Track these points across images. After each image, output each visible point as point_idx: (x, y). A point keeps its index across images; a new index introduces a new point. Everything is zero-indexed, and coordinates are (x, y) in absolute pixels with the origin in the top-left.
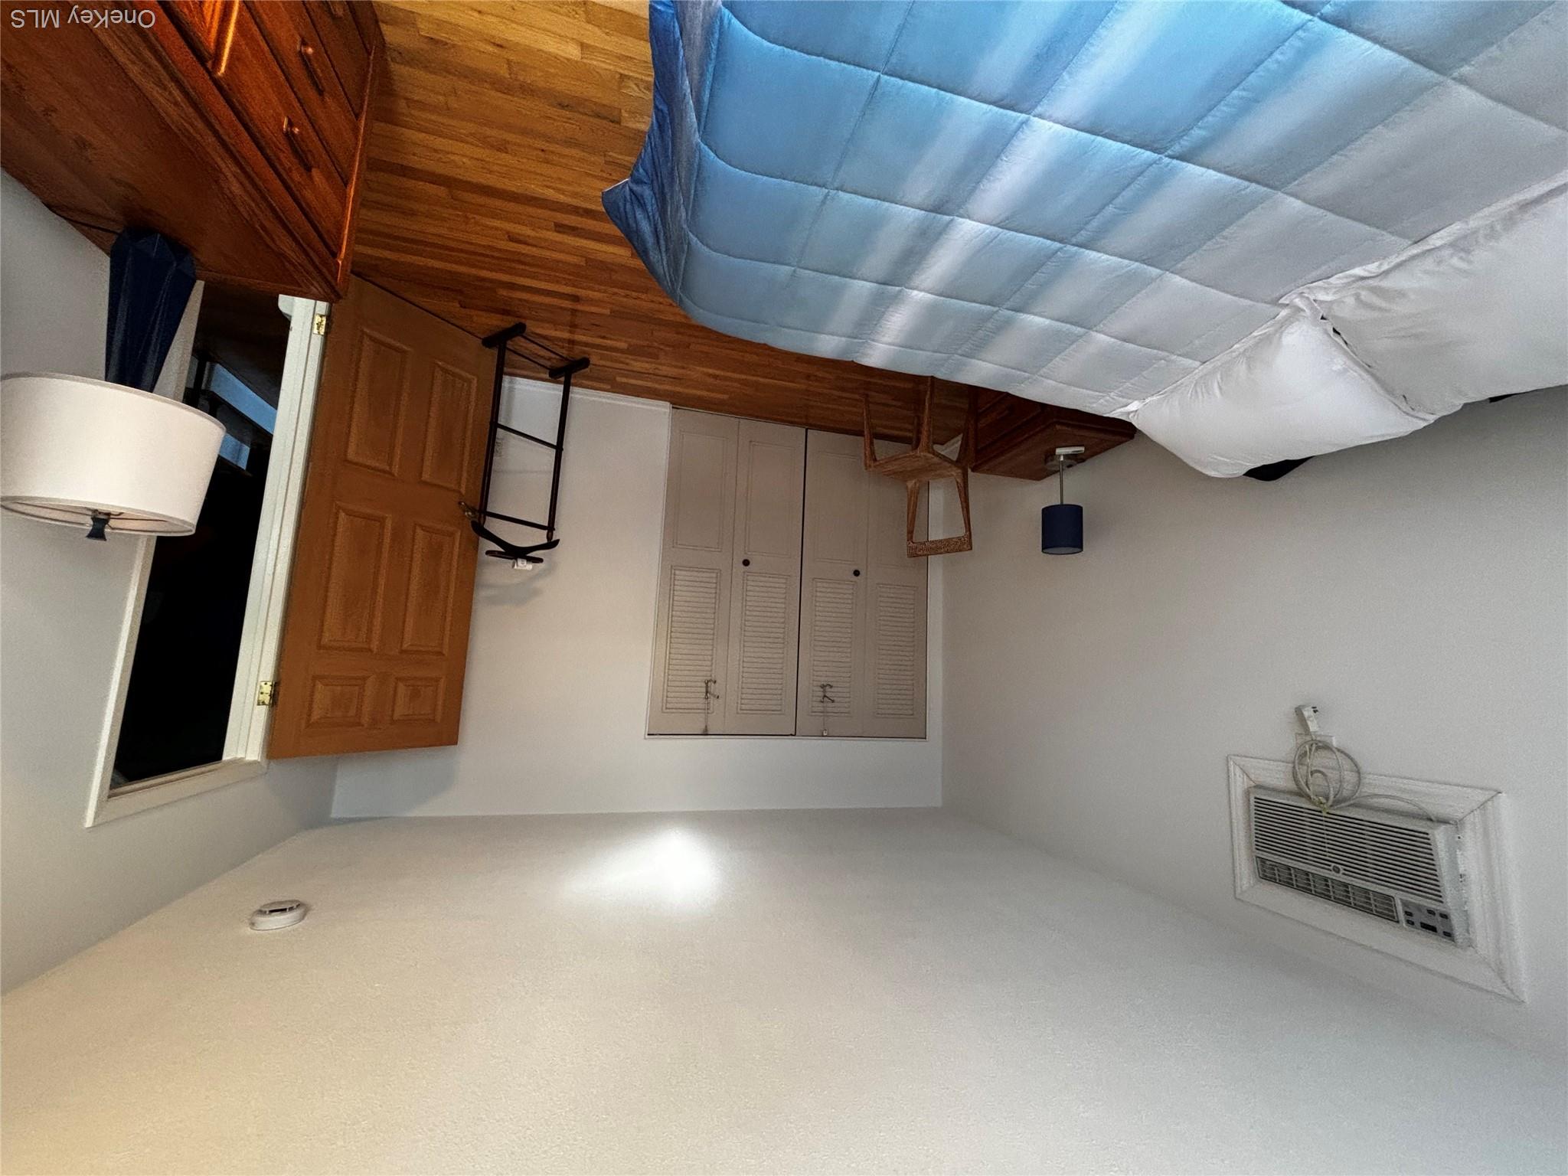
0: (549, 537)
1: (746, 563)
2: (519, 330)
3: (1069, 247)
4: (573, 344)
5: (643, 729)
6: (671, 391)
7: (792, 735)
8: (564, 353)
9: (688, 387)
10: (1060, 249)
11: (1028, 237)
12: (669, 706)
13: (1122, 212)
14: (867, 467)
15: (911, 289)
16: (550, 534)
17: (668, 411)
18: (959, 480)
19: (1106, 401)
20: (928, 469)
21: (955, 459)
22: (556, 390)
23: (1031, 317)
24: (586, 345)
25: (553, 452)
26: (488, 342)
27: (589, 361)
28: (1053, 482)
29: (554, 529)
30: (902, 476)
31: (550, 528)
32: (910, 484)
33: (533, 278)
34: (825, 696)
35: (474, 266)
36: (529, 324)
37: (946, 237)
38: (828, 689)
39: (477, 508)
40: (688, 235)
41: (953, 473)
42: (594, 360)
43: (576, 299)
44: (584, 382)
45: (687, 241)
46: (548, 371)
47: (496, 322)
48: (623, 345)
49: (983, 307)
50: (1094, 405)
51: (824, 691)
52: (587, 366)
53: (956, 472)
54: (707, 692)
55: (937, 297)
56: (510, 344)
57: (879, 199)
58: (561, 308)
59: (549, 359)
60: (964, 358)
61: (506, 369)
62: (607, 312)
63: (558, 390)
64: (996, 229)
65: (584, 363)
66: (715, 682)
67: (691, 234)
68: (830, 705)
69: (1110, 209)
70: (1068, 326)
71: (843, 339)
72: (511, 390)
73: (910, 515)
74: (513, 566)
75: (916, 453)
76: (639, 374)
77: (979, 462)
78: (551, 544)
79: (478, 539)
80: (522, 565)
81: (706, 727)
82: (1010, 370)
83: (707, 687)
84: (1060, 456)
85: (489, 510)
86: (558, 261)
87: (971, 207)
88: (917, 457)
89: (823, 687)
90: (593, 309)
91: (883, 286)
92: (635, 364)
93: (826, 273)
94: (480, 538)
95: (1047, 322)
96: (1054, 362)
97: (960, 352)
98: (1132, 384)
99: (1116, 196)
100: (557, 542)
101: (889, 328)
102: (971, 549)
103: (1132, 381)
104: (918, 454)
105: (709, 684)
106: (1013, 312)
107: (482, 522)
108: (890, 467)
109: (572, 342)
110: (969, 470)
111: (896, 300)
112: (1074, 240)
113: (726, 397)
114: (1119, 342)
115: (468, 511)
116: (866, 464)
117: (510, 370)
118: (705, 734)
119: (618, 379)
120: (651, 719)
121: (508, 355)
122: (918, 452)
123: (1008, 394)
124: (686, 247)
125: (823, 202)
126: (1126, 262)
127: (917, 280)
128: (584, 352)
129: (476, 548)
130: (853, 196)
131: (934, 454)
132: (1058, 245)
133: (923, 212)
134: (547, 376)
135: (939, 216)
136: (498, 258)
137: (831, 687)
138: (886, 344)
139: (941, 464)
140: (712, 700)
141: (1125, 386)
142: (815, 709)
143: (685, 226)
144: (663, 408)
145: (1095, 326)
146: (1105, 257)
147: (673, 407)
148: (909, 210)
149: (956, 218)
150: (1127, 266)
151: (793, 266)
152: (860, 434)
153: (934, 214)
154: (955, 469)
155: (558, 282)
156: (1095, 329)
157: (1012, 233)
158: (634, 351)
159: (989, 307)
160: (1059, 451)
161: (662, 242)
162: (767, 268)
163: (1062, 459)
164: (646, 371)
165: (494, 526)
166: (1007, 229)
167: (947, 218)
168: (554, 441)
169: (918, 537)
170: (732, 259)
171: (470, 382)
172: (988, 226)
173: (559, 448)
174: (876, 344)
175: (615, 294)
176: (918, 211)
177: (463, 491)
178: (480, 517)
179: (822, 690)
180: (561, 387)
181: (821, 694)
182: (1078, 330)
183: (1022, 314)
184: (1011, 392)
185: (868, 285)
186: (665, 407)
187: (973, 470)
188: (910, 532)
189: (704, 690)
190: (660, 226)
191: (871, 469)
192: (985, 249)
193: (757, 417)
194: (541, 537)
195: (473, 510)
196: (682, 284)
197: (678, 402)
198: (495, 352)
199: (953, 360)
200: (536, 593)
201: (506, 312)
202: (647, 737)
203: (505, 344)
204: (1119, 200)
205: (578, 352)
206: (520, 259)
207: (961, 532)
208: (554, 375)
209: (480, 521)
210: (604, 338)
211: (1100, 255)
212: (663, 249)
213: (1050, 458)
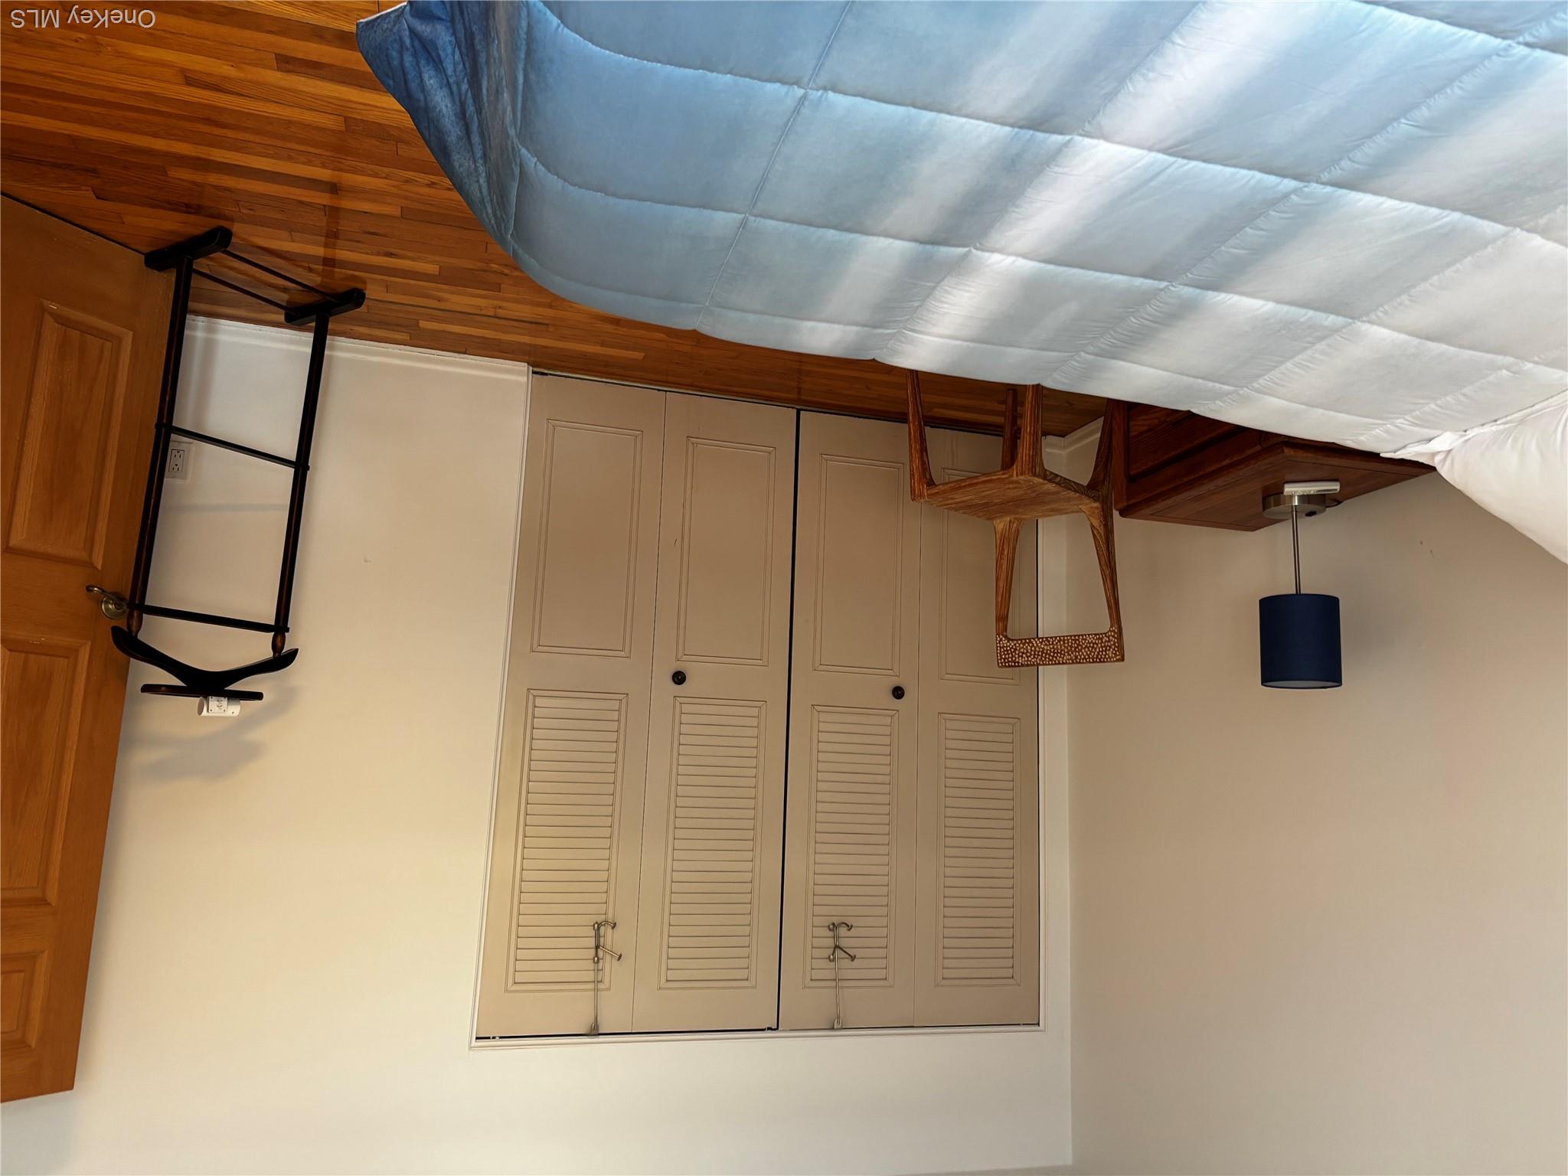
0: (276, 647)
1: (679, 678)
2: (219, 239)
3: (1315, 188)
4: (334, 266)
5: (464, 1025)
6: (530, 345)
7: (769, 1029)
8: (313, 280)
9: (562, 338)
10: (1295, 191)
11: (1229, 170)
12: (519, 977)
13: (1426, 133)
14: (914, 496)
15: (988, 251)
16: (279, 639)
17: (525, 379)
18: (1096, 523)
19: (1387, 432)
20: (1036, 502)
21: (1085, 483)
22: (299, 343)
23: (1234, 299)
24: (357, 266)
25: (290, 471)
26: (157, 260)
27: (364, 295)
28: (1278, 536)
29: (287, 630)
30: (987, 510)
31: (280, 627)
32: (1001, 524)
33: (238, 150)
34: (837, 947)
35: (118, 127)
36: (237, 228)
37: (1056, 169)
38: (843, 931)
39: (127, 596)
40: (519, 151)
41: (1082, 507)
42: (372, 292)
43: (334, 188)
44: (356, 328)
45: (518, 162)
46: (284, 312)
47: (173, 225)
48: (432, 269)
49: (1139, 281)
50: (1362, 438)
51: (836, 937)
52: (359, 304)
53: (1090, 505)
54: (597, 947)
55: (1042, 265)
56: (202, 264)
57: (914, 106)
58: (301, 202)
59: (285, 290)
60: (1099, 358)
61: (191, 305)
62: (397, 212)
63: (301, 342)
64: (1161, 157)
65: (354, 297)
66: (614, 926)
67: (524, 151)
68: (847, 963)
69: (1403, 127)
70: (1311, 313)
71: (855, 329)
72: (210, 345)
73: (1001, 584)
74: (200, 711)
75: (1012, 476)
76: (464, 317)
77: (1133, 501)
78: (282, 660)
79: (129, 661)
80: (220, 709)
81: (596, 1018)
82: (1192, 380)
83: (598, 936)
84: (1291, 497)
85: (148, 602)
86: (290, 123)
87: (1105, 121)
88: (1012, 482)
89: (834, 927)
90: (367, 207)
91: (929, 247)
92: (454, 298)
93: (811, 225)
94: (131, 659)
95: (1270, 306)
96: (1283, 368)
97: (1091, 349)
98: (1440, 407)
99: (1416, 106)
100: (293, 654)
101: (945, 313)
102: (1123, 659)
103: (1439, 402)
104: (1015, 478)
105: (602, 929)
106: (1198, 291)
107: (134, 629)
108: (959, 497)
109: (329, 262)
110: (1116, 514)
111: (957, 268)
112: (1325, 176)
113: (638, 355)
114: (1416, 341)
115: (107, 602)
116: (913, 491)
117: (203, 307)
118: (594, 1032)
119: (423, 324)
120: (484, 1010)
121: (196, 282)
122: (1014, 473)
123: (1189, 415)
124: (517, 171)
125: (796, 112)
126: (1434, 211)
127: (996, 238)
128: (354, 278)
129: (123, 676)
130: (859, 100)
131: (1045, 478)
132: (1289, 184)
133: (1008, 129)
134: (281, 318)
135: (1040, 135)
136: (169, 115)
137: (850, 927)
138: (940, 336)
139: (1058, 493)
140: (607, 963)
141: (1426, 408)
142: (817, 975)
143: (512, 132)
144: (515, 375)
145: (1367, 314)
146: (1389, 203)
147: (534, 372)
148: (979, 125)
149: (1078, 138)
150: (1436, 219)
151: (741, 213)
152: (901, 418)
153: (1031, 132)
154: (1086, 500)
155: (289, 158)
156: (1364, 319)
157: (1193, 163)
158: (449, 278)
159: (1149, 282)
160: (1288, 489)
161: (476, 139)
162: (686, 216)
163: (1296, 503)
164: (478, 312)
165: (161, 634)
166: (1184, 157)
167: (1058, 139)
168: (291, 453)
169: (1018, 626)
170: (611, 200)
171: (119, 339)
172: (1145, 152)
173: (301, 466)
174: (920, 336)
175: (407, 181)
176: (998, 127)
177: (98, 562)
178: (131, 616)
179: (831, 934)
180: (309, 337)
181: (830, 942)
182: (1331, 320)
183: (1216, 293)
184: (1194, 411)
185: (899, 245)
186: (519, 373)
187: (1124, 513)
188: (1002, 619)
189: (592, 942)
190: (471, 109)
191: (922, 500)
192: (1140, 187)
193: (702, 389)
194: (260, 647)
195: (118, 599)
196: (515, 228)
197: (542, 363)
198: (170, 277)
199: (1077, 361)
200: (252, 752)
201: (189, 208)
202: (474, 1043)
203: (190, 263)
204: (1423, 113)
205: (340, 279)
206: (212, 118)
207: (1104, 625)
208: (294, 317)
209: (129, 626)
210: (391, 255)
211: (1380, 199)
212: (479, 153)
213: (1272, 499)
